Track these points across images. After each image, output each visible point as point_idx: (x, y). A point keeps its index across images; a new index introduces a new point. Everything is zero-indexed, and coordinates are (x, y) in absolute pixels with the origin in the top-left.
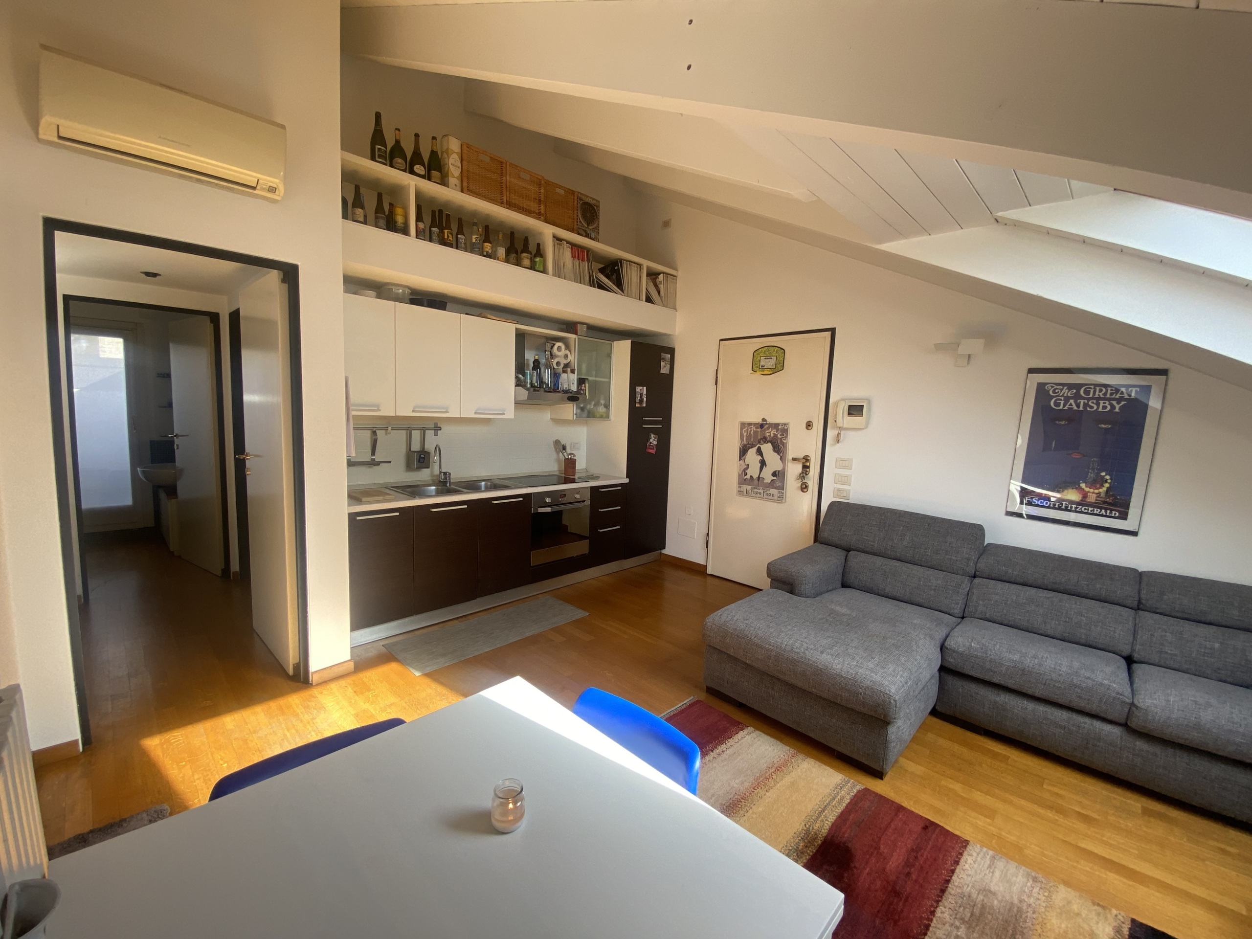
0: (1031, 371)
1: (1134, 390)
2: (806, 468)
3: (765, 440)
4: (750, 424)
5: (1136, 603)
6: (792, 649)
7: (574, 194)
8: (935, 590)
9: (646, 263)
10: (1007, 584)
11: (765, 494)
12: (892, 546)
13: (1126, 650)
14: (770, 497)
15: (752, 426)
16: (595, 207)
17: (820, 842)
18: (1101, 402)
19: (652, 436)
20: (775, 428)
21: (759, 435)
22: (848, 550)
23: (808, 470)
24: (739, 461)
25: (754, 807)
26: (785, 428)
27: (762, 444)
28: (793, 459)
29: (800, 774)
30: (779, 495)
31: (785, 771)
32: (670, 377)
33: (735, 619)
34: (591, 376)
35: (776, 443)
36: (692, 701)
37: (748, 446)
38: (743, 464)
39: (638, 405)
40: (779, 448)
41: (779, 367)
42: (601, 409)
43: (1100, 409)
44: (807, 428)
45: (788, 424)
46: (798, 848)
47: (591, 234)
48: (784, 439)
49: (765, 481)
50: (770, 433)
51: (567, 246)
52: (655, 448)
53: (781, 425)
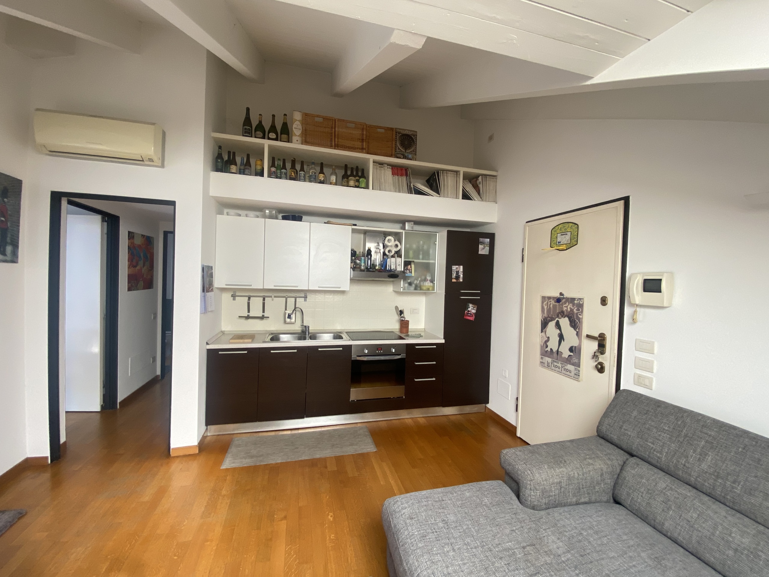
2: (602, 346)
3: (562, 314)
4: (549, 298)
7: (393, 130)
9: (462, 170)
11: (563, 369)
14: (567, 373)
15: (552, 300)
16: (412, 136)
19: (471, 305)
20: (571, 303)
21: (558, 309)
23: (604, 349)
24: (541, 333)
26: (581, 303)
27: (560, 318)
28: (588, 336)
30: (575, 371)
32: (489, 259)
34: (419, 259)
35: (573, 318)
37: (548, 318)
38: (545, 337)
39: (454, 280)
40: (575, 323)
41: (573, 243)
42: (428, 284)
44: (602, 304)
45: (583, 299)
47: (408, 156)
48: (580, 315)
49: (563, 356)
50: (567, 307)
51: (387, 167)
52: (474, 316)
53: (576, 299)
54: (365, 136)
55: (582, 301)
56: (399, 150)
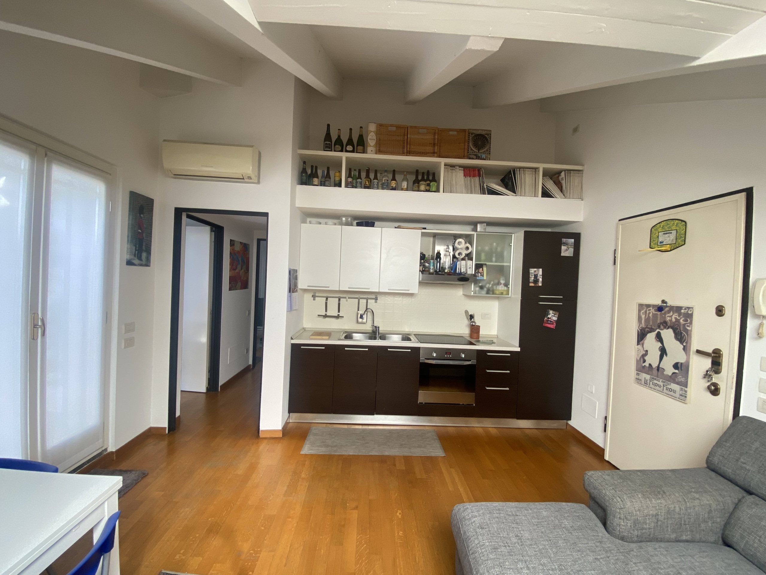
2: (716, 364)
3: (665, 325)
4: (648, 306)
7: (465, 132)
9: (541, 166)
11: (665, 388)
14: (670, 393)
15: (651, 308)
16: (486, 136)
19: (551, 312)
20: (676, 312)
21: (659, 318)
23: (720, 368)
24: (637, 345)
26: (689, 312)
27: (662, 330)
28: (698, 352)
30: (681, 392)
32: (574, 261)
34: (491, 261)
35: (679, 330)
37: (647, 329)
38: (642, 349)
39: (532, 285)
40: (682, 336)
41: (680, 242)
42: (501, 288)
44: (717, 314)
45: (692, 308)
47: (481, 156)
48: (688, 326)
49: (665, 373)
50: (672, 317)
51: (459, 169)
52: (555, 324)
53: (684, 308)
54: (436, 140)
55: (690, 311)
56: (472, 151)
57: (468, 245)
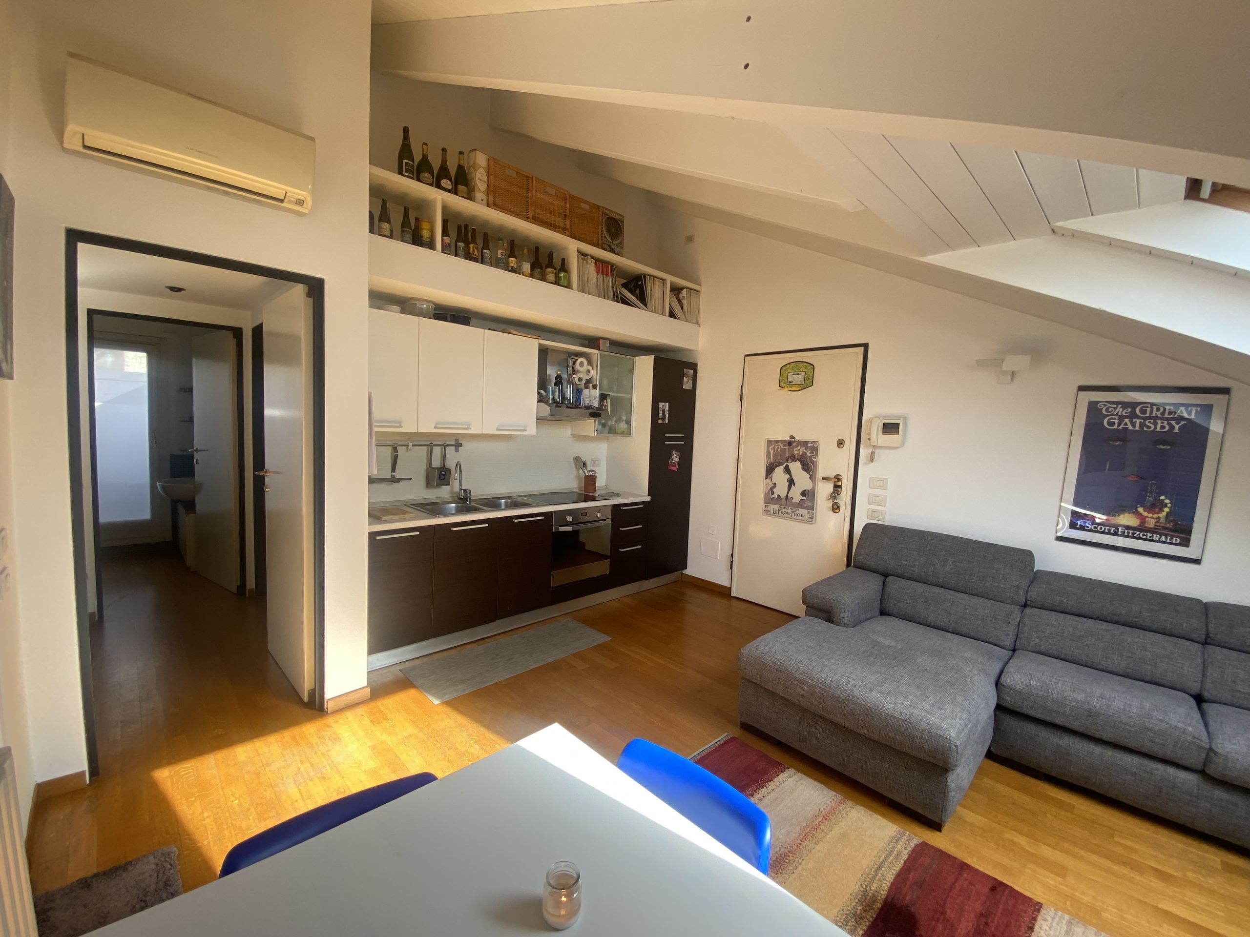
0: (1081, 388)
1: (1194, 409)
2: (837, 487)
3: (793, 458)
4: (777, 442)
5: (1203, 637)
6: (838, 685)
7: (599, 209)
8: (982, 620)
9: (670, 278)
10: (1062, 615)
11: (793, 514)
12: (934, 572)
13: (1195, 688)
14: (799, 518)
15: (780, 444)
16: (620, 222)
17: (879, 906)
18: (1159, 422)
19: (674, 452)
20: (804, 446)
21: (787, 452)
22: (886, 575)
23: (840, 489)
24: (766, 479)
25: (803, 863)
26: (815, 446)
27: (790, 463)
28: (824, 478)
29: (850, 824)
30: (808, 515)
31: (834, 821)
32: (693, 392)
33: (773, 650)
34: (613, 391)
35: (806, 461)
36: (727, 738)
37: (775, 463)
38: (770, 483)
39: (660, 421)
40: (808, 466)
41: (808, 383)
42: (623, 426)
43: (1158, 429)
44: (838, 446)
45: (818, 442)
46: (856, 912)
47: (615, 249)
48: (813, 458)
49: (793, 501)
50: (799, 451)
51: (591, 261)
52: (677, 466)
53: (810, 443)
54: (568, 212)
55: (816, 444)
56: (605, 239)
57: (590, 367)
